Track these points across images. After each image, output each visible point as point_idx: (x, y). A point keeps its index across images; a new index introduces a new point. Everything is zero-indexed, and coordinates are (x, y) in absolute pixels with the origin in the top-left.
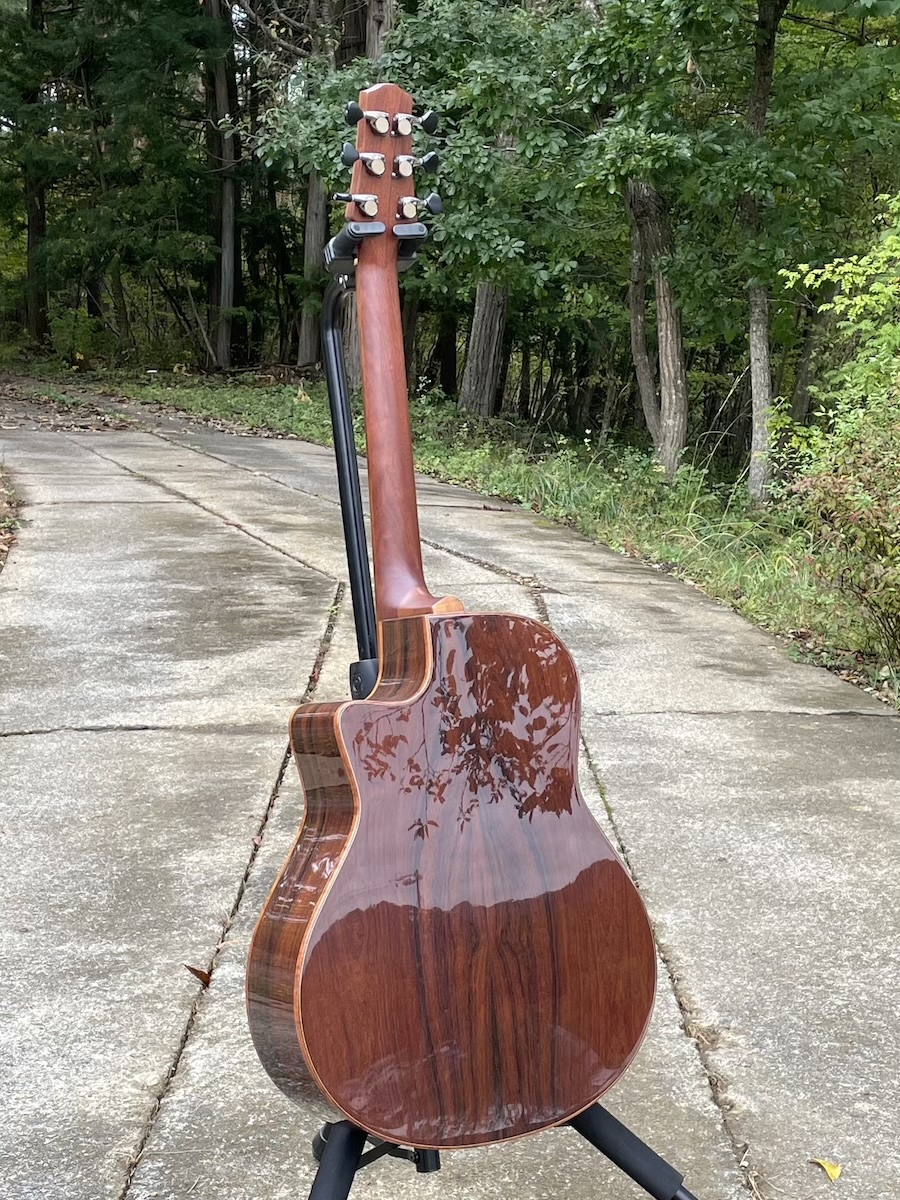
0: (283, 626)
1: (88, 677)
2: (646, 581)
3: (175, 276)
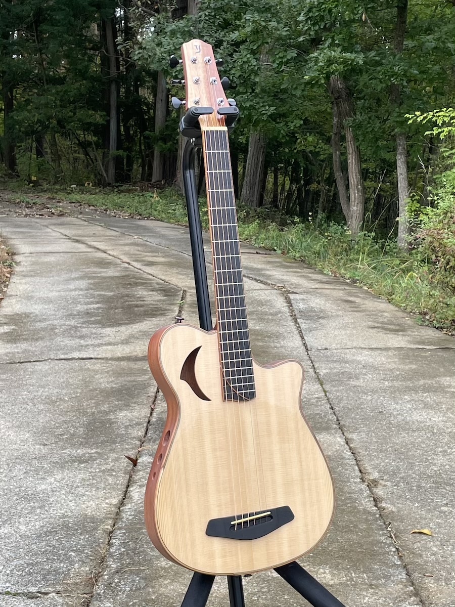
0: (156, 311)
1: (59, 336)
2: (343, 287)
3: (84, 134)
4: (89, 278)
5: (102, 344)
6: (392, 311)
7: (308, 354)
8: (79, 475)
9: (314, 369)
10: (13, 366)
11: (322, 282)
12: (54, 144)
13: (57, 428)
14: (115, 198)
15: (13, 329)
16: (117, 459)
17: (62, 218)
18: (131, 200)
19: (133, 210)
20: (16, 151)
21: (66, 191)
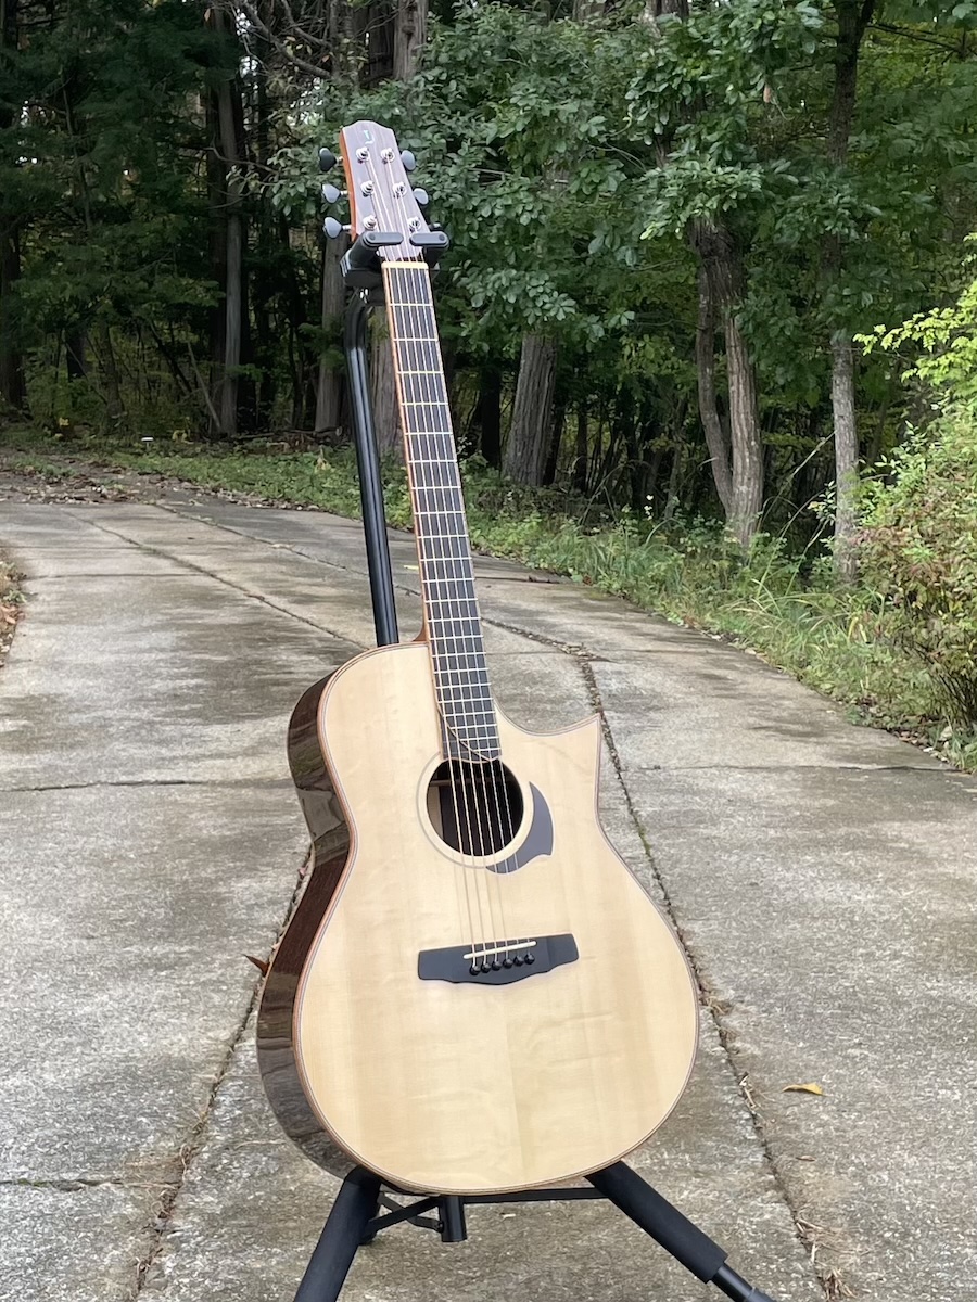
1: (117, 740)
2: (703, 650)
3: (170, 329)
4: (179, 627)
5: (204, 756)
6: (802, 696)
7: (620, 778)
8: (158, 990)
9: (630, 805)
10: (24, 795)
11: (660, 639)
12: (106, 349)
13: (114, 908)
14: (236, 464)
15: (24, 726)
16: (230, 964)
17: (124, 505)
18: (268, 469)
19: (273, 490)
20: (26, 363)
21: (131, 450)
